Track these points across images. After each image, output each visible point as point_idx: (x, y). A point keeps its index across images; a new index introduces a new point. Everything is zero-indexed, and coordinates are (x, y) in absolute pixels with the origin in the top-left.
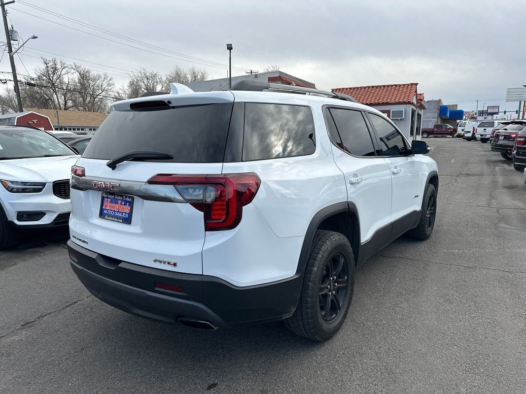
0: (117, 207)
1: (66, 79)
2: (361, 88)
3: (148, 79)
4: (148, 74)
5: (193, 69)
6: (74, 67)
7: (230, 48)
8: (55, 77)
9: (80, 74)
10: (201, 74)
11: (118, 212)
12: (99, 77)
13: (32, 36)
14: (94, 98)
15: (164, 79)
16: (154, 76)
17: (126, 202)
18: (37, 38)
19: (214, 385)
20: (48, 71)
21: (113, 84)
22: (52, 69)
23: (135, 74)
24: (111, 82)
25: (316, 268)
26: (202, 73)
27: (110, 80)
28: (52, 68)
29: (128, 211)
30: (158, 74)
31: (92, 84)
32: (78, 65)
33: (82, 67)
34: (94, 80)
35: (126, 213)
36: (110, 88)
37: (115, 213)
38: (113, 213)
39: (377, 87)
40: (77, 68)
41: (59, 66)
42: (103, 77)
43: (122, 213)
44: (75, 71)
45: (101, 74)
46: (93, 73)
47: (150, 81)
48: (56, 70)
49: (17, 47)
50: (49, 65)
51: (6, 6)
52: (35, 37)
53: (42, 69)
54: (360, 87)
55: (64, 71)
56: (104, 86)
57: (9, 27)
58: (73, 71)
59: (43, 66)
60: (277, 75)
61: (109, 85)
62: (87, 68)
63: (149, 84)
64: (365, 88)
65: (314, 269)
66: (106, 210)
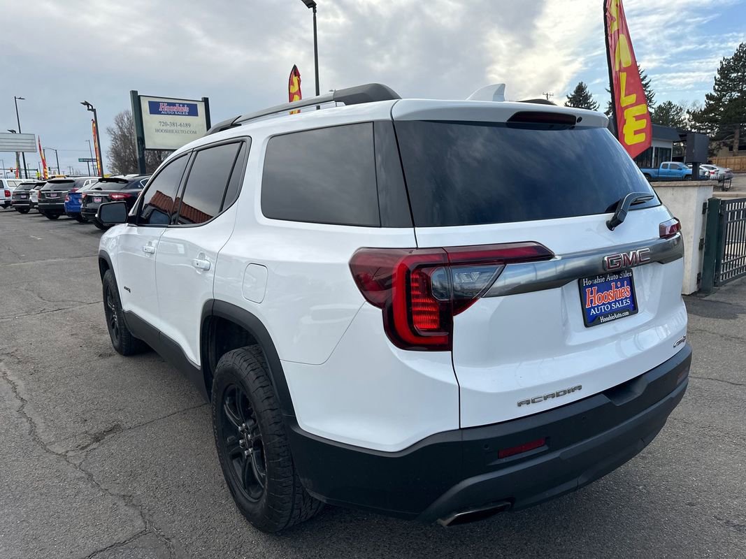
0: (610, 295)
11: (615, 302)
17: (622, 281)
29: (628, 294)
35: (626, 298)
37: (611, 307)
38: (608, 308)
43: (622, 300)
66: (594, 308)
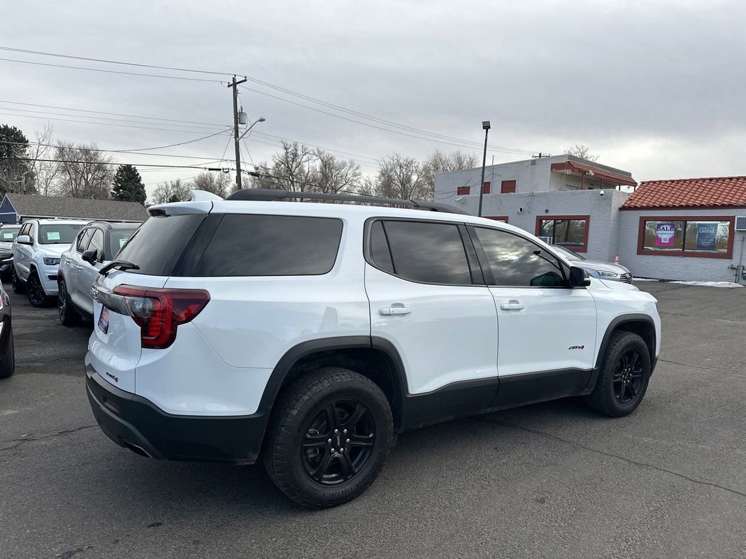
1: (306, 167)
2: (691, 181)
3: (401, 167)
4: (402, 161)
5: (458, 154)
6: (316, 152)
7: (487, 127)
8: (294, 165)
9: (322, 161)
10: (468, 160)
12: (344, 164)
13: (260, 118)
14: (336, 192)
15: (421, 167)
16: (409, 164)
18: (264, 120)
19: (159, 524)
20: (287, 157)
21: (360, 174)
22: (292, 156)
23: (386, 160)
24: (357, 171)
25: (296, 411)
26: (470, 159)
27: (357, 168)
28: (292, 154)
30: (414, 161)
31: (334, 174)
32: (321, 150)
33: (326, 152)
34: (339, 169)
36: (355, 179)
39: (718, 179)
40: (319, 154)
41: (299, 152)
42: (349, 164)
44: (317, 158)
45: (347, 161)
46: (338, 160)
47: (404, 170)
48: (296, 156)
49: (245, 131)
50: (290, 150)
51: (238, 86)
52: (262, 120)
53: (281, 156)
54: (689, 180)
55: (305, 158)
56: (349, 176)
57: (239, 108)
58: (315, 157)
59: (283, 152)
60: (565, 161)
61: (355, 175)
62: (332, 154)
63: (402, 175)
64: (697, 181)
65: (293, 413)
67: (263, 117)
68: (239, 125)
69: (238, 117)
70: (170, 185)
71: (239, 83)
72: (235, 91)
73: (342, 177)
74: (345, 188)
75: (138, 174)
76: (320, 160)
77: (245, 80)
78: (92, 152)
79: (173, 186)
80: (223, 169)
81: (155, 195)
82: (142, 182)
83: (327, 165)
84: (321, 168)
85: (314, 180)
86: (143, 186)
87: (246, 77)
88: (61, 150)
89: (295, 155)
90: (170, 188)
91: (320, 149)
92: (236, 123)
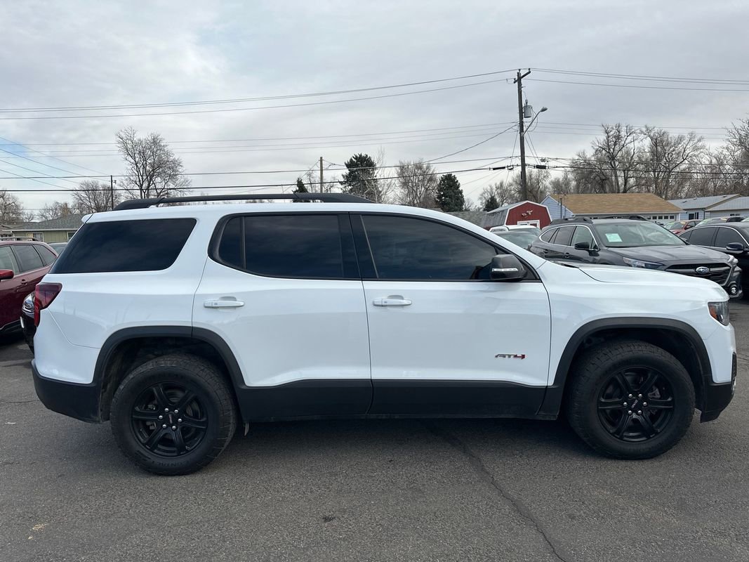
1: (632, 149)
6: (644, 129)
8: (617, 148)
9: (652, 139)
12: (681, 139)
13: (542, 108)
14: (671, 172)
18: (546, 109)
20: (608, 142)
21: (703, 147)
22: (614, 139)
24: (700, 144)
27: (699, 140)
28: (615, 137)
31: (668, 152)
32: (650, 125)
33: (656, 128)
34: (674, 144)
36: (696, 153)
40: (648, 131)
41: (623, 134)
42: (687, 138)
44: (646, 136)
45: (686, 133)
46: (673, 134)
48: (619, 139)
49: (529, 124)
50: (611, 133)
51: (523, 80)
52: (544, 110)
53: (601, 141)
55: (630, 138)
56: (687, 152)
57: (524, 102)
58: (642, 136)
59: (603, 137)
61: (695, 148)
62: (664, 128)
67: (545, 107)
68: (524, 120)
69: (523, 111)
70: (494, 187)
71: (524, 76)
72: (520, 85)
73: (678, 154)
74: (683, 167)
75: (457, 181)
76: (649, 139)
77: (530, 72)
78: (425, 166)
79: (497, 188)
80: (508, 167)
81: (481, 198)
82: (460, 189)
83: (659, 143)
84: (651, 148)
85: (640, 162)
86: (461, 192)
87: (529, 69)
88: (402, 168)
89: (618, 137)
90: (494, 191)
91: (648, 126)
92: (521, 118)
